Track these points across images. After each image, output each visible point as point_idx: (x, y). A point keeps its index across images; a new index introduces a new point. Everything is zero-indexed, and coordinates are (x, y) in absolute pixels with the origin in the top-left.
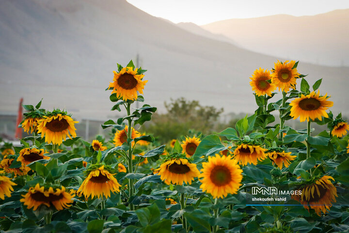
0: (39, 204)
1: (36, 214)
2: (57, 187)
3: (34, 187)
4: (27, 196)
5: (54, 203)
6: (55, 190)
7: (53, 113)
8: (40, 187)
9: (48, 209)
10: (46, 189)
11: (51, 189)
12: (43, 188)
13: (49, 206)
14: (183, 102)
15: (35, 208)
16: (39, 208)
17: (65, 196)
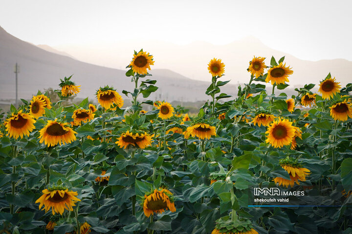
0: (128, 144)
1: (126, 151)
2: (141, 133)
3: (125, 132)
4: (120, 139)
5: (137, 143)
6: (140, 135)
7: (104, 89)
8: (130, 133)
9: (134, 147)
10: (134, 134)
11: (137, 135)
12: (131, 133)
13: (134, 145)
14: (52, 91)
15: (125, 148)
16: (128, 147)
17: (146, 139)
